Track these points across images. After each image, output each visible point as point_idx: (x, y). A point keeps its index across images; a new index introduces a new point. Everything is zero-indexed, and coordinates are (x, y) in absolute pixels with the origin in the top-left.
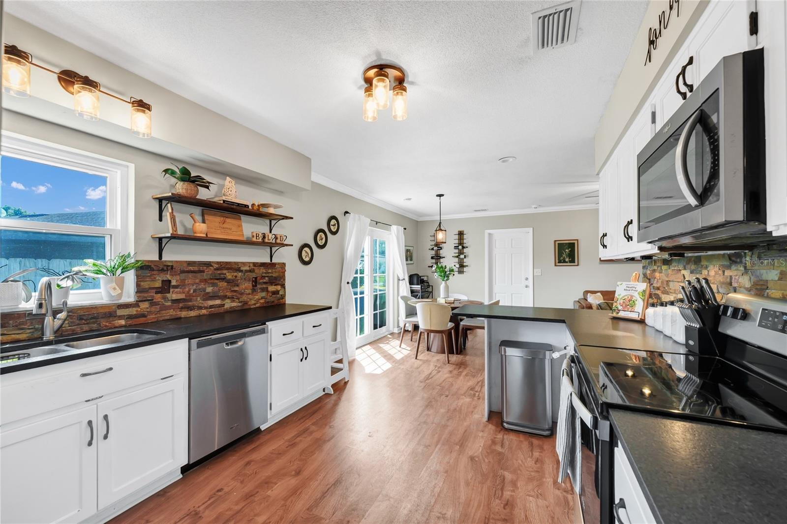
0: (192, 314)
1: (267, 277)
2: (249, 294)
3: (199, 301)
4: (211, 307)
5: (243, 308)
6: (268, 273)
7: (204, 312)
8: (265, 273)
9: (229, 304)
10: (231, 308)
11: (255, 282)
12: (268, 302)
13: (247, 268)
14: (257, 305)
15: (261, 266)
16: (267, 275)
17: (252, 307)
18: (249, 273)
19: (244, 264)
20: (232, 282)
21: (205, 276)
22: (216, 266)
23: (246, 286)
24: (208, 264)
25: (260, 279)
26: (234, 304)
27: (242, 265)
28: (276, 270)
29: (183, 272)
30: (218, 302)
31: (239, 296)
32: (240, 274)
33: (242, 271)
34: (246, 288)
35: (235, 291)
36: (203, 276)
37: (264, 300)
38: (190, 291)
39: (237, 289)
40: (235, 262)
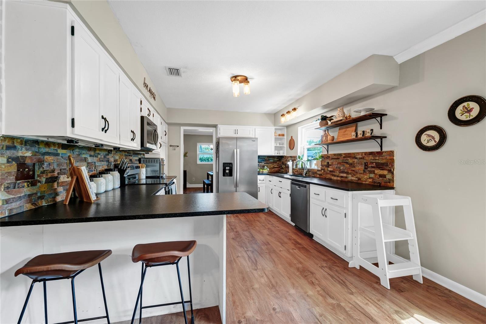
0: (335, 178)
1: (375, 162)
2: (361, 174)
3: (337, 173)
4: (342, 177)
5: (358, 182)
6: (376, 159)
7: (339, 178)
8: (373, 160)
9: (350, 178)
10: (351, 180)
11: (366, 165)
12: (375, 182)
13: (360, 156)
14: (367, 182)
15: (370, 155)
16: (374, 161)
17: (363, 183)
18: (361, 160)
19: (358, 153)
20: (352, 165)
21: (340, 161)
22: (344, 155)
23: (360, 168)
24: (340, 155)
25: (370, 164)
26: (354, 178)
27: (357, 155)
28: (383, 157)
29: (332, 159)
30: (345, 175)
31: (355, 174)
32: (356, 160)
33: (356, 158)
34: (359, 169)
35: (353, 170)
36: (339, 160)
37: (372, 179)
38: (334, 167)
39: (354, 169)
40: (353, 153)
